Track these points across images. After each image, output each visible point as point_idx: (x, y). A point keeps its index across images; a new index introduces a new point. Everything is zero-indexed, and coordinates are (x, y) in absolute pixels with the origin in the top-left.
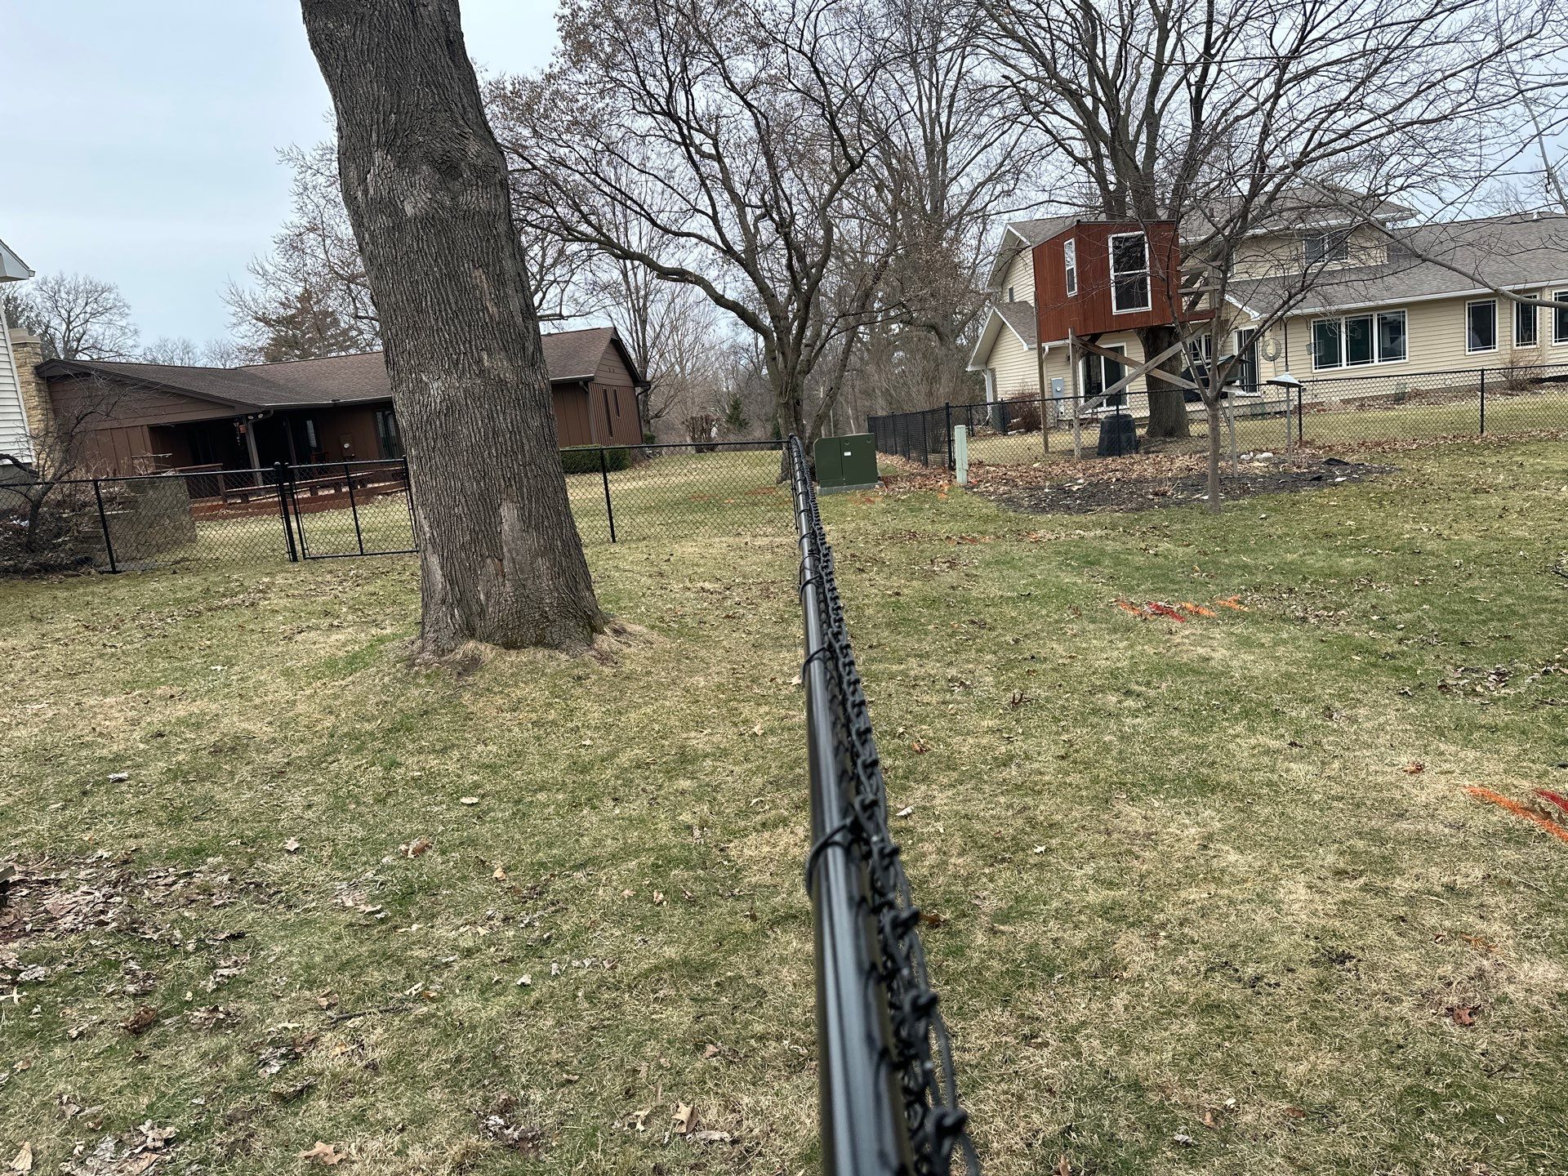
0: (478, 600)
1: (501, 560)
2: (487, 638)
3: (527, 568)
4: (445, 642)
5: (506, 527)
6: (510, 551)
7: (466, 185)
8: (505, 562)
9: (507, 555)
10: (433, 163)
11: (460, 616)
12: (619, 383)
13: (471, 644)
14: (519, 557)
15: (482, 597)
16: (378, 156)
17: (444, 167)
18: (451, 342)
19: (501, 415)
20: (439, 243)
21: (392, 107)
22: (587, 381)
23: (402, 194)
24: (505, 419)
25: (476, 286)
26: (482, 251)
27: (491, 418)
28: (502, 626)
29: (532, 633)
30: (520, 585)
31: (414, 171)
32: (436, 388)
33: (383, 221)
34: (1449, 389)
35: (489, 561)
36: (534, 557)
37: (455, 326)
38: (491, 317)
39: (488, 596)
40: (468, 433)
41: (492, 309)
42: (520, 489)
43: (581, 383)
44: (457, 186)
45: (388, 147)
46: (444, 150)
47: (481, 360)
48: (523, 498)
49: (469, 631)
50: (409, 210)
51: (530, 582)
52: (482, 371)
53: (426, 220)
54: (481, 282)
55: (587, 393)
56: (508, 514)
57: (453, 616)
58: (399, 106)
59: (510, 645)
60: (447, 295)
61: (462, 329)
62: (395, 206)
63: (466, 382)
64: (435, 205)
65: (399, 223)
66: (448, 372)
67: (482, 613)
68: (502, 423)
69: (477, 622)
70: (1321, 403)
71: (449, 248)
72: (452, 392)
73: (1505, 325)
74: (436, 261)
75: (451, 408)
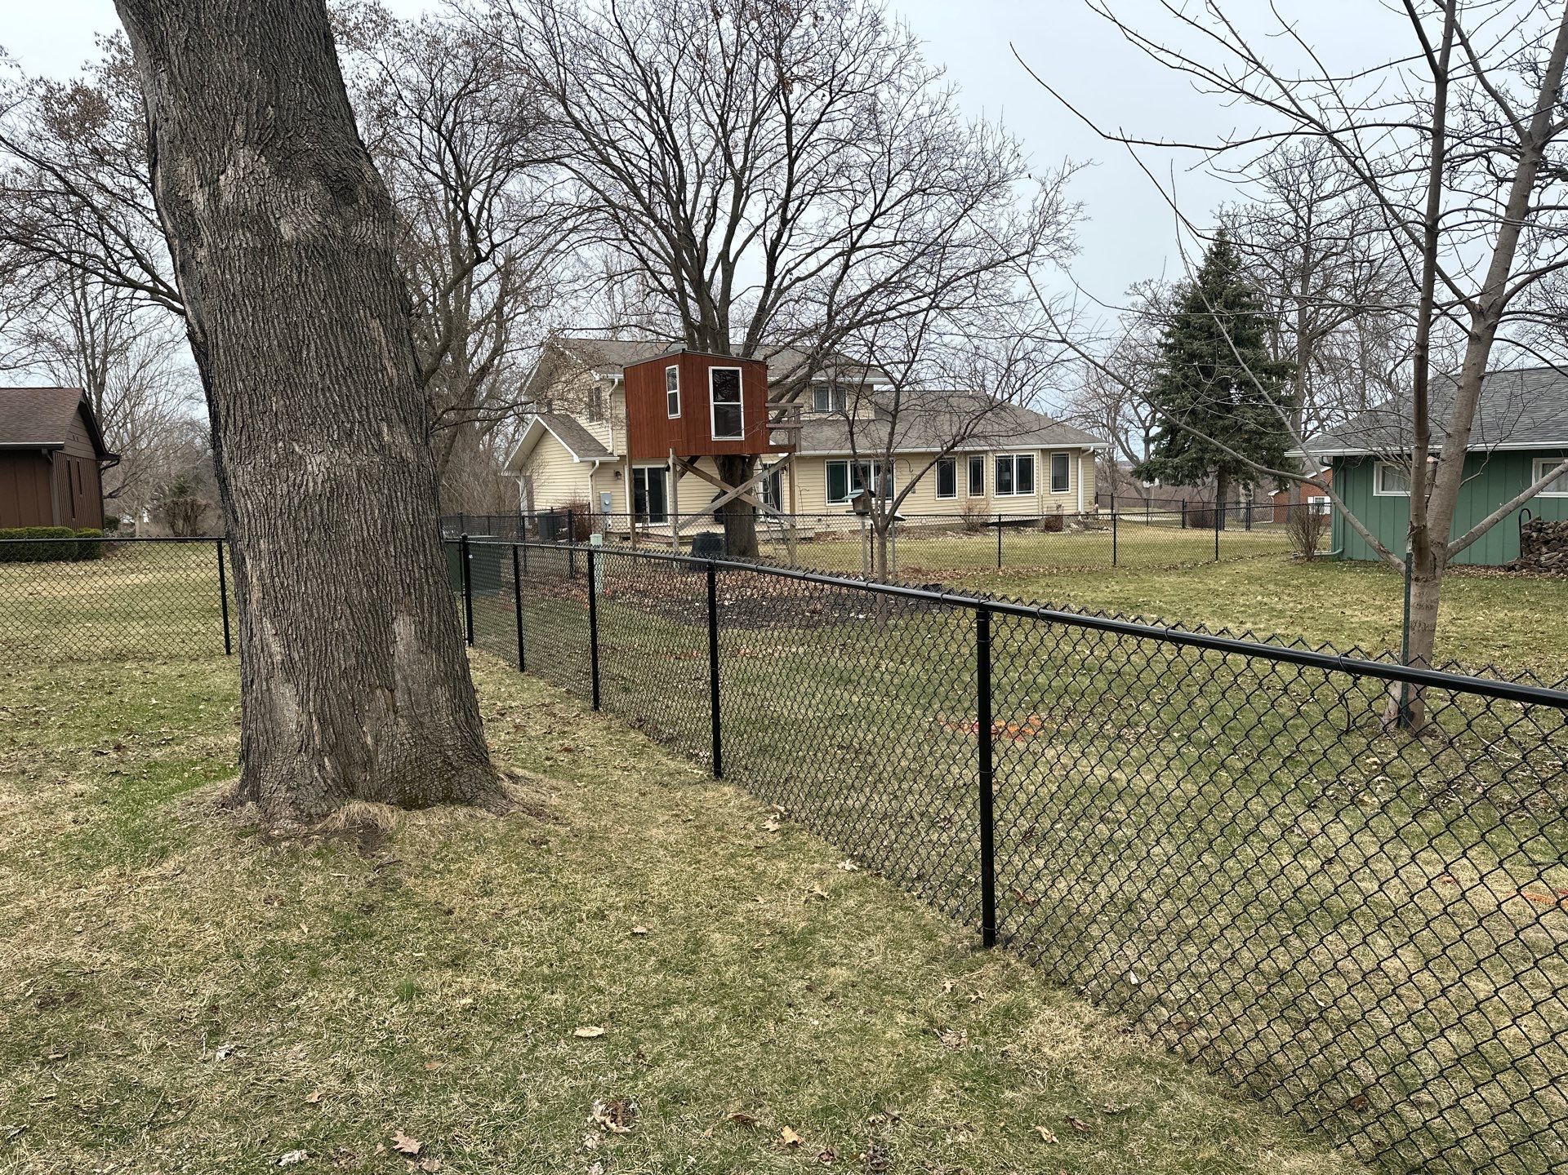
0: (364, 746)
1: (392, 691)
2: (376, 797)
3: (424, 700)
4: (310, 804)
5: (401, 648)
6: (405, 679)
7: (362, 214)
8: (398, 694)
9: (401, 683)
10: (324, 178)
11: (334, 768)
12: (83, 454)
13: (356, 807)
14: (416, 686)
15: (369, 740)
16: (243, 155)
17: (337, 186)
18: (343, 406)
19: (401, 504)
20: (330, 279)
21: (270, 97)
22: (52, 449)
23: (279, 208)
24: (406, 509)
25: (373, 341)
26: (379, 299)
27: (390, 507)
28: (398, 779)
29: (436, 787)
30: (416, 723)
31: (298, 184)
32: (316, 464)
33: (244, 238)
34: (924, 527)
35: (378, 692)
36: (432, 686)
37: (348, 387)
38: (391, 380)
39: (377, 740)
40: (360, 523)
41: (392, 371)
42: (420, 599)
43: (44, 451)
44: (349, 212)
45: (262, 144)
46: (340, 165)
47: (379, 435)
48: (423, 611)
49: (349, 789)
50: (287, 231)
51: (427, 719)
52: (382, 447)
53: (314, 250)
54: (379, 335)
55: (50, 463)
56: (403, 629)
57: (322, 767)
58: (278, 98)
59: (410, 804)
60: (338, 347)
61: (357, 392)
62: (267, 224)
63: (362, 460)
64: (326, 232)
65: (269, 247)
66: (338, 444)
67: (368, 764)
68: (403, 514)
69: (359, 775)
70: (834, 533)
71: (341, 288)
72: (340, 471)
73: (962, 478)
74: (323, 301)
75: (336, 490)
